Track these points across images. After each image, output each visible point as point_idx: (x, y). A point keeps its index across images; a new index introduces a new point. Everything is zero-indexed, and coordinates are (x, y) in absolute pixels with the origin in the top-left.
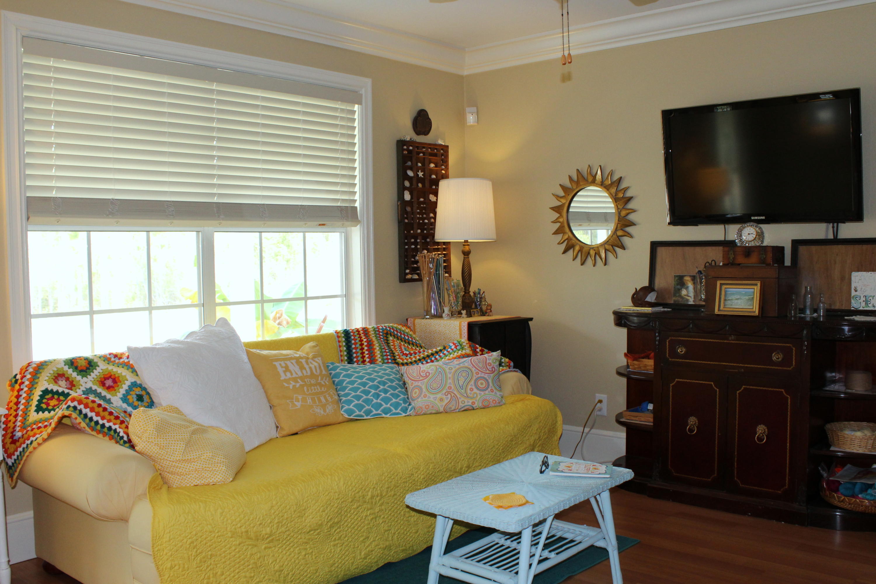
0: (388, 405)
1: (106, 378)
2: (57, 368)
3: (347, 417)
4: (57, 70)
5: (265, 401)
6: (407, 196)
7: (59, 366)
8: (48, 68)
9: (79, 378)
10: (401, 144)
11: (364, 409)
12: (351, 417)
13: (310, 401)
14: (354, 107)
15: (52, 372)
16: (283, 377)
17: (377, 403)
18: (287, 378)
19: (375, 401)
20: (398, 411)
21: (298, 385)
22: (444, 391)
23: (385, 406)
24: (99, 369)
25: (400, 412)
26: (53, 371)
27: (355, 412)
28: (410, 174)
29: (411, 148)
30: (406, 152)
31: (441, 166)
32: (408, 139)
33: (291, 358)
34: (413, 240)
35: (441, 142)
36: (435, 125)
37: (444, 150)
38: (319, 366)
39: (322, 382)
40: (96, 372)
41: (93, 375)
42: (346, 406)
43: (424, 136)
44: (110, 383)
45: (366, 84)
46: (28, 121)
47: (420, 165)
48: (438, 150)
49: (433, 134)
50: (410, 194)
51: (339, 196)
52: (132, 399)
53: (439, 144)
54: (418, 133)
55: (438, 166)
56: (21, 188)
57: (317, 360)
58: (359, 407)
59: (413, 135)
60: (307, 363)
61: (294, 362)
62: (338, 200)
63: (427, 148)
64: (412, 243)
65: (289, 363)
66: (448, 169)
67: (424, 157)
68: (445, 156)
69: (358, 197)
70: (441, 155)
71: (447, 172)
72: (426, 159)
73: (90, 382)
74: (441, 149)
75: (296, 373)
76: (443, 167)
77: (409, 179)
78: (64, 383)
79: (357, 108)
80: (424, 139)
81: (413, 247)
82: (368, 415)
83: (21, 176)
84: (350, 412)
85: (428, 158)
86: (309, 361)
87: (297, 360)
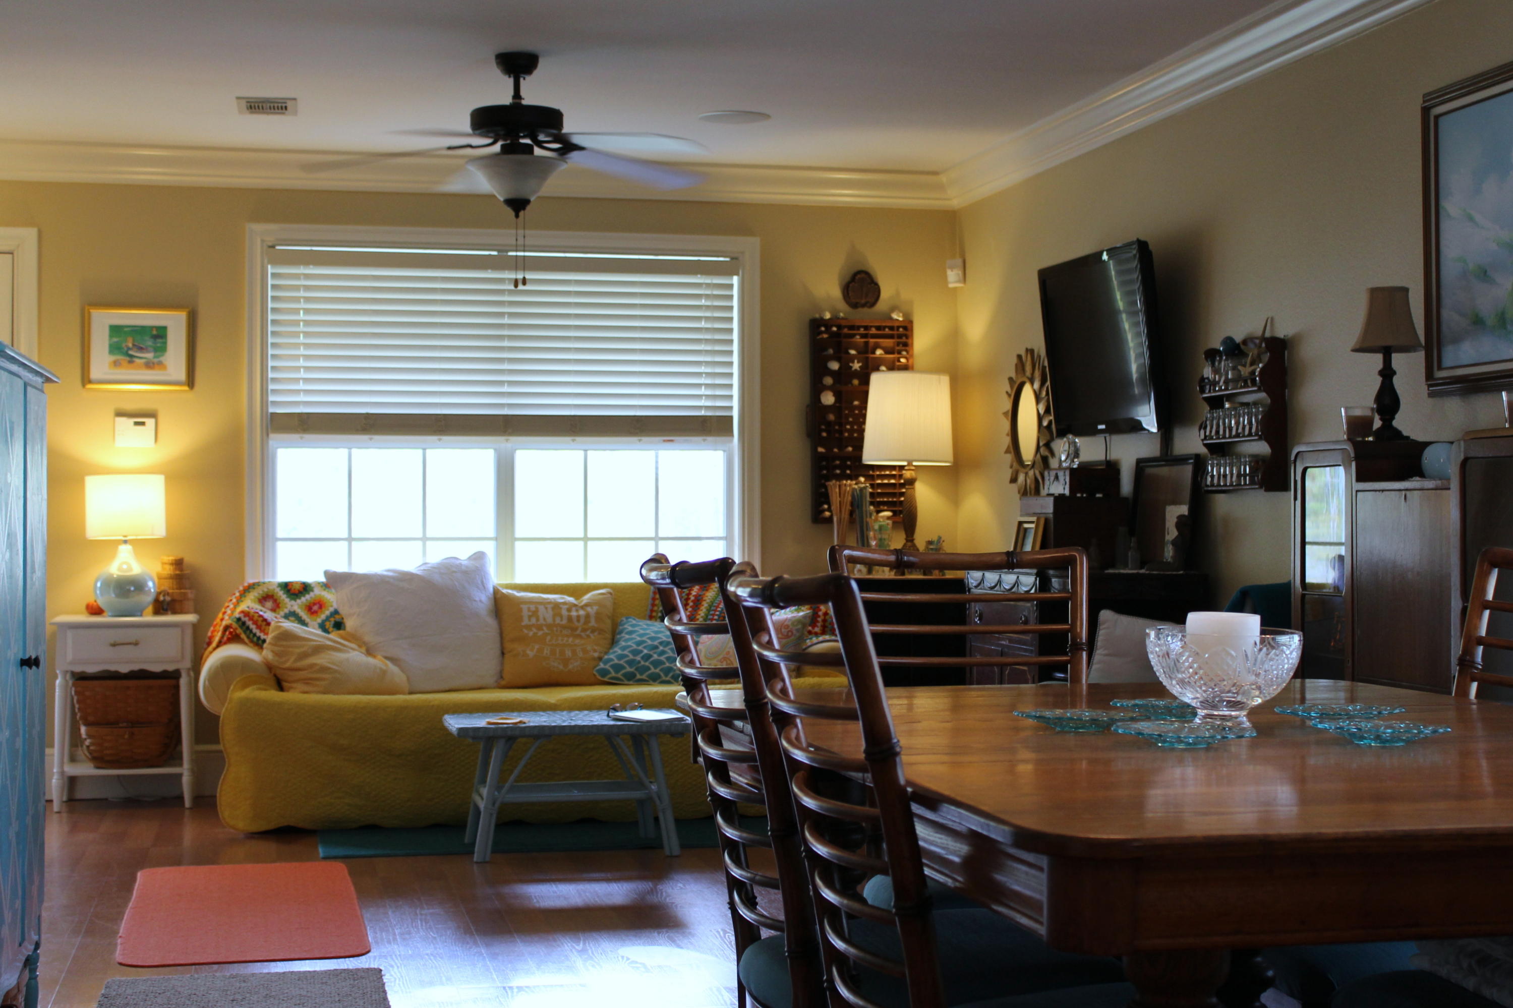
0: (657, 670)
1: (314, 604)
2: (268, 589)
3: (600, 678)
4: (307, 277)
5: (498, 645)
6: (828, 399)
7: (271, 588)
8: (297, 276)
9: (287, 600)
10: (816, 324)
11: (623, 671)
12: (606, 679)
13: (548, 652)
14: (732, 279)
15: (261, 592)
16: (526, 622)
17: (643, 666)
18: (531, 623)
19: (642, 663)
20: (668, 678)
21: (540, 633)
22: (720, 657)
23: (653, 670)
24: (312, 594)
25: (670, 679)
26: (263, 591)
27: (610, 673)
28: (834, 366)
29: (835, 329)
30: (825, 336)
31: (899, 353)
32: (828, 316)
33: (550, 603)
34: (838, 462)
35: (898, 316)
36: (886, 293)
37: (905, 328)
38: (588, 616)
39: (583, 634)
40: (308, 597)
41: (303, 599)
42: (602, 665)
43: (866, 310)
44: (315, 608)
45: (750, 246)
46: (274, 333)
47: (853, 352)
48: (891, 328)
49: (882, 305)
50: (835, 395)
51: (702, 403)
52: (329, 625)
53: (891, 319)
54: (854, 306)
55: (892, 353)
56: (264, 403)
57: (589, 609)
58: (617, 668)
59: (843, 311)
60: (569, 610)
61: (549, 606)
62: (700, 407)
63: (866, 328)
64: (837, 467)
65: (541, 608)
66: (912, 356)
67: (863, 340)
68: (907, 337)
69: (735, 403)
70: (900, 336)
71: (910, 361)
72: (867, 343)
73: (296, 606)
74: (898, 327)
75: (545, 619)
76: (904, 353)
77: (832, 373)
78: (269, 604)
79: (735, 280)
80: (862, 316)
81: (838, 471)
82: (629, 680)
83: (264, 392)
84: (604, 673)
85: (872, 341)
86: (574, 609)
87: (556, 606)
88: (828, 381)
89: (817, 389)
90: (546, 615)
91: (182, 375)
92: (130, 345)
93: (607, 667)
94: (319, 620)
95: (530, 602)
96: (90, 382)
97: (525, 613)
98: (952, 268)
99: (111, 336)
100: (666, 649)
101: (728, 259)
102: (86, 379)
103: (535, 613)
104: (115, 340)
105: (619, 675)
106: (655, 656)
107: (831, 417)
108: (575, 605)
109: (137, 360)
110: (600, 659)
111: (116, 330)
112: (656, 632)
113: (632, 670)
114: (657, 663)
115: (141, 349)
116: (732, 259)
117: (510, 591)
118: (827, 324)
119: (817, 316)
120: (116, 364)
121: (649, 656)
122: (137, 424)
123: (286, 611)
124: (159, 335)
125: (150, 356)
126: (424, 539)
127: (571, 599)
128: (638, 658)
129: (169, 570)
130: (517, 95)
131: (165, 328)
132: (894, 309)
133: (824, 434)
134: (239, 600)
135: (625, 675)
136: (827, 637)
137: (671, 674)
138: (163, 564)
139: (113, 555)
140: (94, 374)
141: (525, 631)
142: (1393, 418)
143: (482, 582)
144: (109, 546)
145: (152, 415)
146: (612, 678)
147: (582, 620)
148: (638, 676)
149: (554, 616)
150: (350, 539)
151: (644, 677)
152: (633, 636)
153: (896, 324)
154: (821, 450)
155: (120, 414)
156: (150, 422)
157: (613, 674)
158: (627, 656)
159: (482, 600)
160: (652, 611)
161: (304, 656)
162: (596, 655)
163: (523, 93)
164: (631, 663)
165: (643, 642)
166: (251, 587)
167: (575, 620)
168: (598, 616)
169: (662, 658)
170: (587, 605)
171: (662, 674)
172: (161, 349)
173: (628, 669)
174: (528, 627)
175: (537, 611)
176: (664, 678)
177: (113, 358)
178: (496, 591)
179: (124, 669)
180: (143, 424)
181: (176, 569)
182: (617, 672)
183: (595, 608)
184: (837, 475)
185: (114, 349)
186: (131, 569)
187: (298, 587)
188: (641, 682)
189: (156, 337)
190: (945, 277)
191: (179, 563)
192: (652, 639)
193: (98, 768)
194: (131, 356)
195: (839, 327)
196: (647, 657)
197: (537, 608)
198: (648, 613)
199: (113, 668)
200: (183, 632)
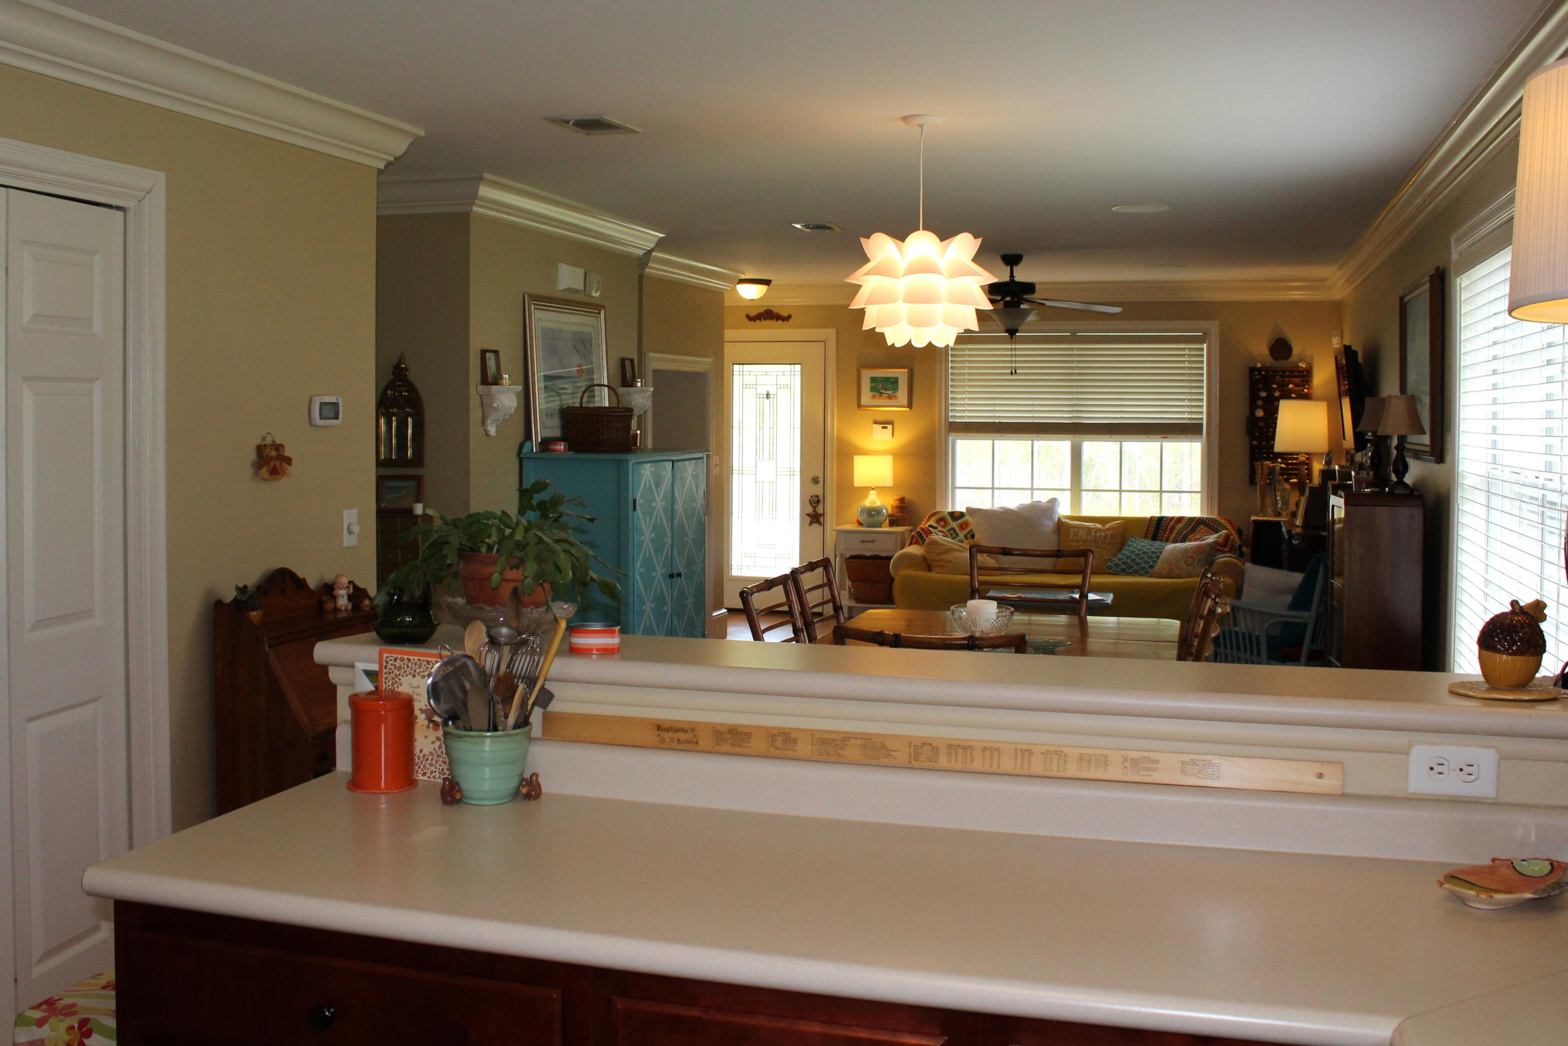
0: (1138, 568)
1: (964, 524)
4: (969, 349)
6: (1260, 413)
8: (964, 350)
9: (951, 521)
10: (1252, 370)
11: (1120, 568)
12: (1110, 571)
14: (1203, 345)
15: (938, 517)
16: (1071, 537)
18: (1074, 539)
21: (1078, 544)
23: (1135, 567)
24: (964, 518)
28: (1263, 394)
29: (1264, 373)
30: (1258, 377)
31: (1304, 386)
32: (1259, 365)
33: (1086, 528)
34: (1265, 450)
35: (1302, 365)
36: (1296, 351)
37: (1307, 371)
38: (1106, 536)
39: (1102, 546)
40: (962, 520)
41: (959, 521)
42: (1109, 564)
43: (1284, 361)
44: (964, 526)
45: (1213, 326)
46: (952, 380)
47: (1275, 386)
48: (1299, 372)
49: (1293, 358)
50: (1264, 411)
51: (1186, 416)
52: (969, 536)
53: (1299, 367)
54: (1276, 359)
55: (1299, 386)
56: (947, 417)
57: (1108, 532)
58: (1117, 565)
59: (1269, 361)
60: (1096, 532)
61: (1085, 530)
62: (1184, 419)
63: (1284, 372)
64: (1265, 453)
65: (1081, 531)
66: (1311, 388)
67: (1281, 379)
68: (1308, 377)
69: (1204, 416)
70: (1304, 376)
71: (1310, 391)
72: (1283, 381)
73: (954, 525)
74: (1303, 371)
75: (1081, 537)
76: (1307, 386)
77: (1262, 398)
78: (942, 523)
79: (1205, 345)
80: (1283, 364)
81: (1265, 455)
82: (1123, 572)
83: (947, 410)
84: (1110, 568)
85: (1286, 379)
86: (1099, 532)
87: (1089, 529)
88: (1260, 403)
89: (1253, 408)
90: (1083, 535)
91: (906, 403)
92: (880, 387)
93: (1112, 565)
94: (965, 533)
95: (1075, 527)
96: (861, 406)
97: (1072, 533)
98: (1335, 336)
99: (871, 383)
100: (1145, 556)
101: (1201, 334)
102: (859, 406)
103: (1077, 534)
104: (873, 384)
105: (1117, 570)
106: (1138, 560)
107: (1261, 424)
108: (1100, 529)
109: (884, 395)
110: (1109, 560)
111: (873, 380)
112: (1142, 546)
113: (1125, 567)
114: (1138, 564)
115: (886, 389)
116: (1204, 334)
117: (1067, 520)
118: (1260, 370)
119: (1253, 365)
120: (874, 397)
121: (1135, 560)
122: (883, 428)
123: (950, 527)
124: (894, 382)
125: (890, 392)
126: (1032, 489)
127: (1099, 526)
128: (1129, 561)
129: (896, 503)
130: (1012, 275)
131: (897, 378)
132: (1301, 360)
133: (1257, 434)
134: (928, 521)
135: (1121, 570)
136: (1231, 555)
137: (1144, 571)
138: (895, 500)
139: (866, 496)
140: (863, 402)
141: (1070, 543)
142: (1404, 477)
143: (1051, 515)
144: (865, 490)
145: (891, 423)
146: (1114, 571)
147: (1102, 538)
148: (1128, 571)
149: (1087, 536)
150: (993, 488)
151: (1131, 571)
152: (1130, 548)
153: (1302, 369)
154: (1255, 443)
155: (875, 422)
156: (890, 427)
157: (1114, 569)
158: (1123, 559)
159: (1050, 525)
160: (1147, 533)
161: (941, 553)
162: (1108, 557)
163: (1015, 274)
164: (1124, 563)
165: (1133, 552)
166: (935, 514)
167: (1098, 537)
168: (1112, 537)
169: (1141, 562)
170: (1107, 529)
171: (1140, 570)
172: (895, 389)
173: (1123, 566)
174: (1072, 541)
175: (1078, 532)
176: (1141, 572)
177: (872, 394)
178: (1059, 519)
179: (868, 554)
180: (886, 428)
181: (900, 503)
182: (1116, 568)
183: (1112, 531)
184: (1264, 457)
185: (873, 389)
186: (876, 503)
187: (957, 514)
188: (1129, 574)
189: (893, 383)
190: (1331, 341)
191: (902, 500)
192: (1139, 550)
193: (857, 603)
194: (881, 393)
195: (1266, 372)
196: (1133, 560)
197: (1078, 530)
198: (1144, 535)
199: (862, 553)
200: (896, 537)
